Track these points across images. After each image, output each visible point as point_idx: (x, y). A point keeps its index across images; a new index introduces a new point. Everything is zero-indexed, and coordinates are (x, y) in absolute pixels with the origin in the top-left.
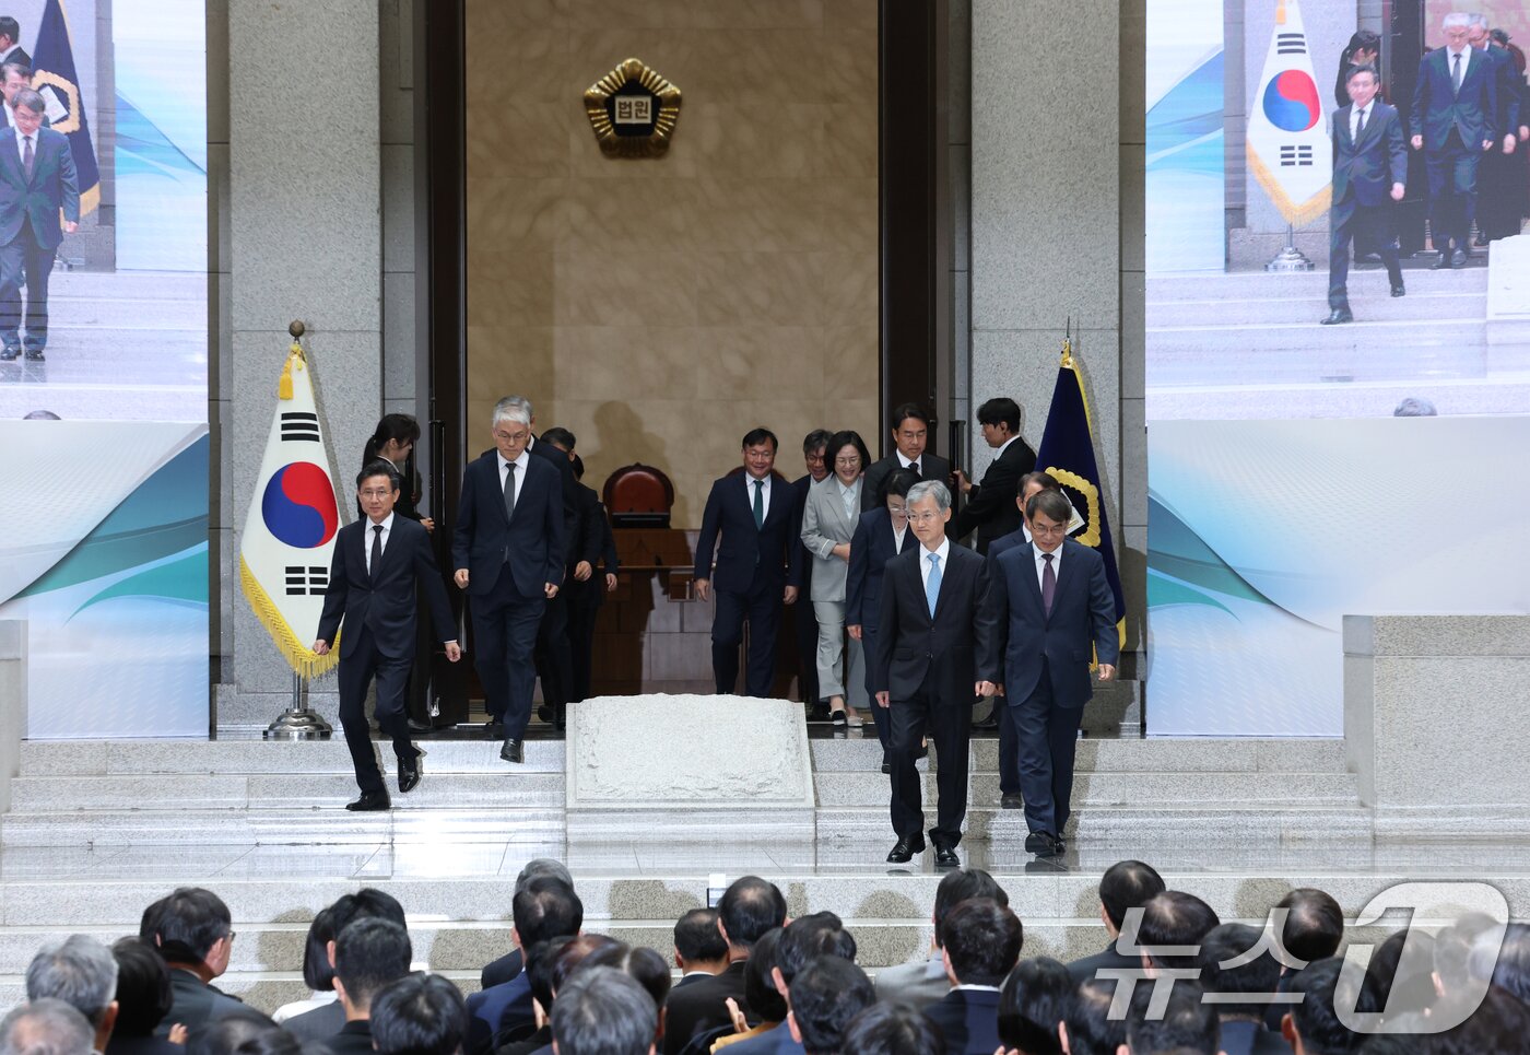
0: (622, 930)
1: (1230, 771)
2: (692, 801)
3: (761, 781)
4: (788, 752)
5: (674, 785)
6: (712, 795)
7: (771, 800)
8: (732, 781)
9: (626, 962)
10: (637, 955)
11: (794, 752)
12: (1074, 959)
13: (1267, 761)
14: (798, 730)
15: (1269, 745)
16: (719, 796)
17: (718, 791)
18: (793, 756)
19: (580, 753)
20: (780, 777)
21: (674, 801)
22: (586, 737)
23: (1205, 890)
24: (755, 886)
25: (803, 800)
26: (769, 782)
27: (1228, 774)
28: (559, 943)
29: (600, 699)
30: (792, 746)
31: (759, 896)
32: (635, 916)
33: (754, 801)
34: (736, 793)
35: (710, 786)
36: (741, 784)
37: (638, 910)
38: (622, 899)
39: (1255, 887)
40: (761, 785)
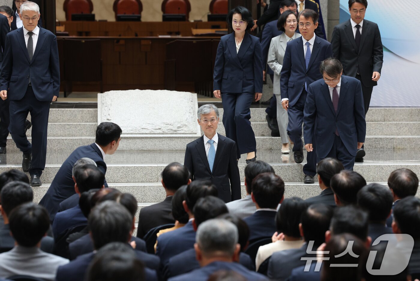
0: (121, 187)
1: (373, 121)
2: (150, 134)
3: (179, 125)
4: (190, 114)
5: (143, 127)
6: (158, 131)
7: (183, 134)
8: (166, 126)
9: (118, 199)
10: (123, 196)
11: (192, 114)
12: (308, 198)
13: (388, 117)
14: (194, 105)
15: (389, 110)
16: (161, 132)
17: (161, 130)
18: (192, 115)
19: (103, 114)
20: (187, 124)
21: (142, 134)
22: (106, 107)
23: (362, 170)
24: (176, 166)
25: (196, 134)
26: (182, 126)
27: (372, 123)
28: (93, 192)
29: (112, 92)
30: (191, 111)
31: (178, 169)
32: (126, 181)
33: (176, 134)
34: (168, 131)
35: (157, 128)
36: (171, 127)
37: (128, 178)
38: (121, 174)
39: (383, 169)
40: (179, 127)
